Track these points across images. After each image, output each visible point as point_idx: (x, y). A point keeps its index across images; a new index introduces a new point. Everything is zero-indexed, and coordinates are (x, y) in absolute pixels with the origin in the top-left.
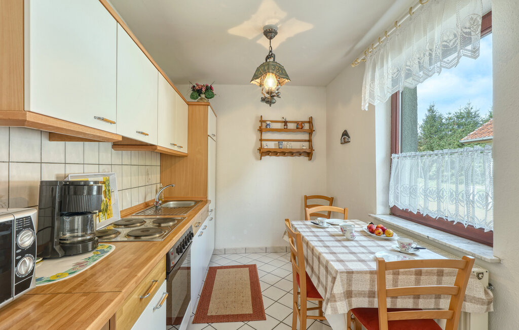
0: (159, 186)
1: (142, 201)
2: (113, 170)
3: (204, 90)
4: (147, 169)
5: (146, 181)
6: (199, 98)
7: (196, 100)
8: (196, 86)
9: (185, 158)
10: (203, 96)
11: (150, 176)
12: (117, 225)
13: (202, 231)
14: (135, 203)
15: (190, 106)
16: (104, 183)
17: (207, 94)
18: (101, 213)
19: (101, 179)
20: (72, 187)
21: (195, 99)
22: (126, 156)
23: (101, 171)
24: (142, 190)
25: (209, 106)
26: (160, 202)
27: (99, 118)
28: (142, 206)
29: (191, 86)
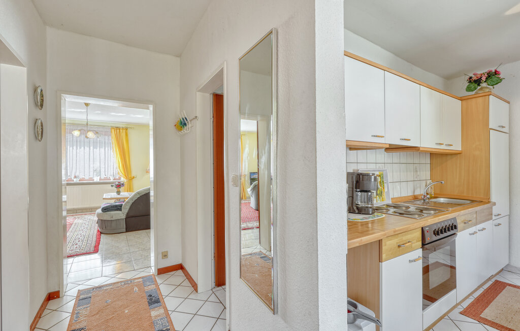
0: (428, 182)
1: (410, 194)
2: (386, 167)
3: (484, 79)
4: (416, 167)
5: (415, 176)
6: (479, 87)
7: (474, 93)
8: (473, 76)
9: (459, 155)
10: (484, 85)
11: (419, 173)
12: (388, 206)
13: (478, 231)
14: (404, 195)
15: (464, 102)
16: (380, 176)
17: (489, 81)
18: (378, 196)
19: (377, 173)
20: (361, 176)
21: (472, 91)
22: (395, 156)
23: (377, 167)
24: (411, 185)
25: (491, 96)
26: (428, 196)
27: (374, 136)
28: (411, 198)
29: (467, 77)
